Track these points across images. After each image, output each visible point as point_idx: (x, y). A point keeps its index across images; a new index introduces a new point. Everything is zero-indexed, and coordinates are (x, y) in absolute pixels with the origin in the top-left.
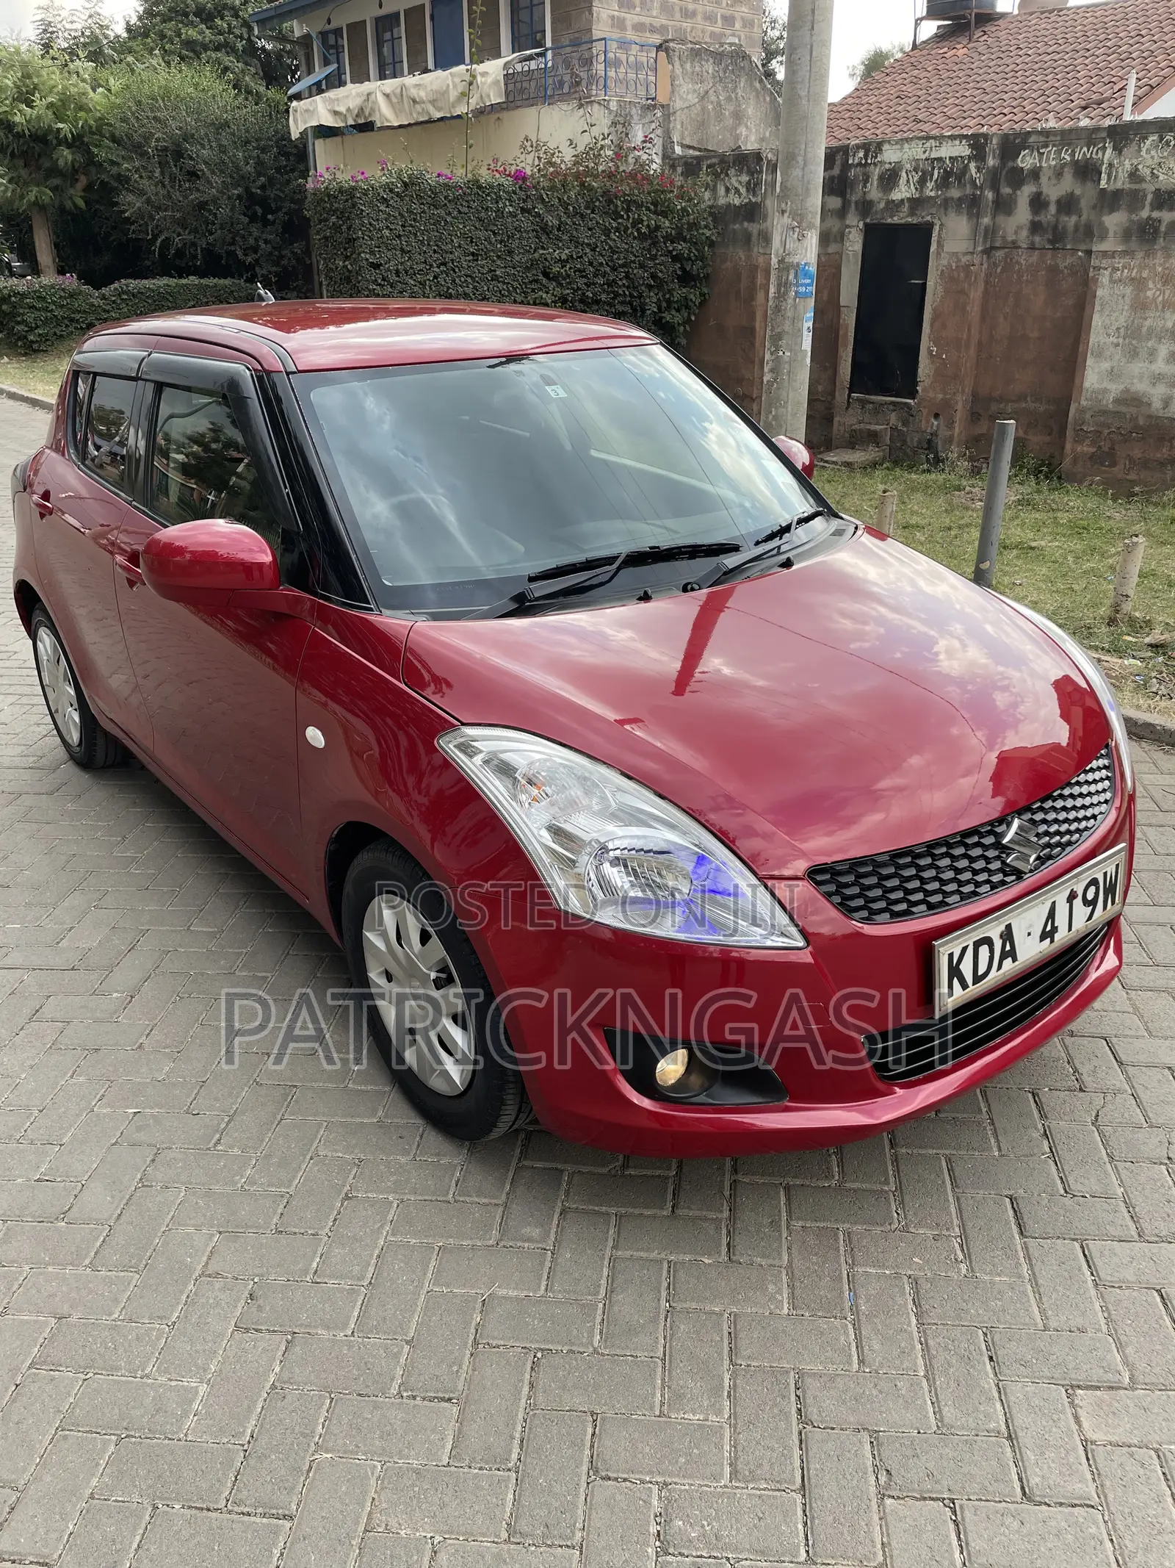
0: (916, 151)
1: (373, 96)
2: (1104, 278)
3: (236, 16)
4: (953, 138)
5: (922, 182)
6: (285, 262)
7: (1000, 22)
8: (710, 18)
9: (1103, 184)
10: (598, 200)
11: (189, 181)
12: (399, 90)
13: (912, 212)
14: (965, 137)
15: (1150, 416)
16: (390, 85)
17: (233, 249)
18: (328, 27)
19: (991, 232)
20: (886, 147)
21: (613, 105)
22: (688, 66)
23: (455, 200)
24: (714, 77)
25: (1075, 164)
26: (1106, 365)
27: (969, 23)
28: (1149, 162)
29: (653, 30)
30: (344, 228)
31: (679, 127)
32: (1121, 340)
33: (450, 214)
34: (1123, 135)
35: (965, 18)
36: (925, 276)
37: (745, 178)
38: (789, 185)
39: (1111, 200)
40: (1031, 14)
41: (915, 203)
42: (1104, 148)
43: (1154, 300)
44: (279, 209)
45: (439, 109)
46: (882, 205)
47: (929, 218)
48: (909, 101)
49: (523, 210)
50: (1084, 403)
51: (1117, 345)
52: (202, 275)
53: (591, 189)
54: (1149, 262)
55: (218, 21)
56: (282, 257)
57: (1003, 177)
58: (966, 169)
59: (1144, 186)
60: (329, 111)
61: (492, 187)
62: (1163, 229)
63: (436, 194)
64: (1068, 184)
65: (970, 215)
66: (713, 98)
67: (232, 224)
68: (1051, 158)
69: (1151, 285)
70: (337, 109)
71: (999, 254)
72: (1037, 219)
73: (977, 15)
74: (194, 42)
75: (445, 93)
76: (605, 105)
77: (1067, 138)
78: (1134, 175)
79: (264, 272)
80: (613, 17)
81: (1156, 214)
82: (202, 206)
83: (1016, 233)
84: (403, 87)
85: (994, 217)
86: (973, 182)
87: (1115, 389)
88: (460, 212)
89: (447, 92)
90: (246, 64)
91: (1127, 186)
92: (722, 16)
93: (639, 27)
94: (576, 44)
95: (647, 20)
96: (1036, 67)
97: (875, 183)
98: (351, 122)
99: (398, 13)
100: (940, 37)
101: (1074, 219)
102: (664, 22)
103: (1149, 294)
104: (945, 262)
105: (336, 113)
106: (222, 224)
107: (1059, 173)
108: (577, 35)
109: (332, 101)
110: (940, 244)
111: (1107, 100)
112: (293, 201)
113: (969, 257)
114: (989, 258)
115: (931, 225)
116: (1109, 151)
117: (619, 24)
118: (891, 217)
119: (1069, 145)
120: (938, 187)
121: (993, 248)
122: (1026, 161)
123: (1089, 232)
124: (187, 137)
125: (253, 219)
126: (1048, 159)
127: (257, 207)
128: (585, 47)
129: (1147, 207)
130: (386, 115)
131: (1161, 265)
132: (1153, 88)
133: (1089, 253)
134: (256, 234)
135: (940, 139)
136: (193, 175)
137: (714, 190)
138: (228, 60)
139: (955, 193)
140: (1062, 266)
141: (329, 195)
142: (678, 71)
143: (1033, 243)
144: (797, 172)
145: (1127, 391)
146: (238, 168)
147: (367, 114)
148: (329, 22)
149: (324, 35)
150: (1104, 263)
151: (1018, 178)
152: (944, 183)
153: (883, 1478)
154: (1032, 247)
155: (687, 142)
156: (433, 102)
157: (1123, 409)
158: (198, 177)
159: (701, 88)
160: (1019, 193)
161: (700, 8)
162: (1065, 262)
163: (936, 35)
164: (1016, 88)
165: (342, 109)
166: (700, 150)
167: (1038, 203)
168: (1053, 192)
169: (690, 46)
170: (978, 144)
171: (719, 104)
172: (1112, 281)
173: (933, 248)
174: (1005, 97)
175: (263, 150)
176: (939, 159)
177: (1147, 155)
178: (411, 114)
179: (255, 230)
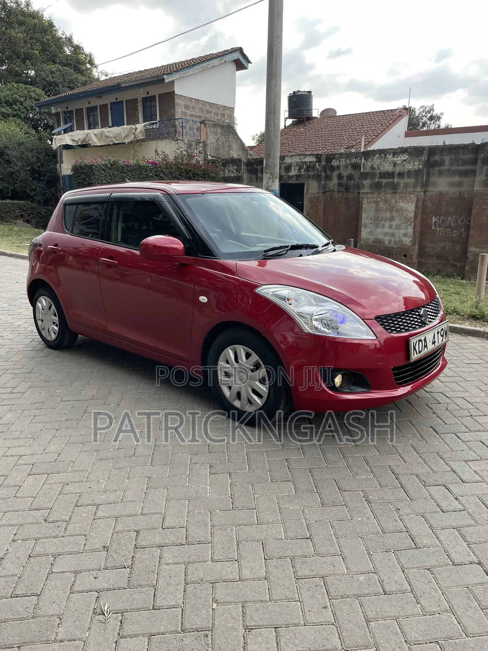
0: (297, 159)
1: (89, 135)
2: (365, 201)
3: (22, 104)
4: (309, 155)
5: (300, 170)
6: (47, 195)
7: (314, 120)
8: (216, 114)
9: (362, 170)
10: (183, 172)
11: (7, 164)
12: (100, 133)
13: (297, 179)
14: (314, 155)
15: (385, 247)
16: (96, 131)
17: (25, 189)
18: (67, 110)
19: (325, 186)
20: (286, 158)
21: (186, 141)
22: (212, 129)
23: (131, 171)
24: (221, 133)
25: (351, 164)
26: (368, 230)
27: (304, 120)
28: (377, 163)
29: (197, 117)
30: (87, 179)
31: (209, 149)
32: (372, 222)
33: (128, 175)
34: (368, 155)
35: (302, 118)
36: (303, 201)
37: (235, 167)
38: (268, 164)
39: (365, 176)
40: (324, 118)
41: (298, 177)
42: (361, 159)
43: (382, 208)
44: (45, 175)
45: (117, 140)
46: (286, 177)
47: (303, 181)
48: (286, 145)
49: (156, 175)
50: (362, 243)
51: (371, 223)
52: (12, 199)
53: (180, 169)
54: (379, 196)
55: (14, 106)
56: (46, 193)
57: (327, 168)
58: (315, 165)
59: (376, 171)
60: (71, 139)
61: (144, 167)
62: (383, 185)
63: (123, 168)
64: (350, 171)
65: (317, 181)
66: (221, 140)
67: (26, 180)
68: (343, 162)
69: (381, 203)
70: (74, 139)
71: (328, 194)
72: (340, 182)
73: (306, 117)
74: (4, 113)
75: (120, 134)
76: (183, 141)
77: (348, 155)
78: (372, 168)
79: (38, 198)
80: (182, 112)
81: (380, 180)
82: (12, 174)
83: (333, 187)
84: (102, 132)
85: (325, 182)
86: (318, 170)
87: (372, 238)
88: (132, 175)
89: (121, 134)
90: (26, 123)
91: (370, 171)
92: (221, 114)
93: (192, 116)
94: (169, 120)
95: (195, 113)
96: (329, 135)
97: (283, 170)
98: (80, 144)
99: (97, 106)
100: (293, 125)
101: (353, 182)
102: (201, 114)
103: (380, 206)
104: (310, 196)
105: (73, 140)
106: (21, 180)
107: (346, 167)
108: (169, 117)
109: (71, 135)
110: (307, 190)
111: (355, 146)
112: (51, 172)
113: (318, 195)
114: (324, 195)
115: (303, 185)
116: (363, 160)
117: (185, 114)
118: (290, 181)
119: (349, 158)
120: (305, 171)
121: (326, 192)
122: (335, 163)
123: (358, 186)
124: (6, 147)
125: (34, 178)
126: (342, 163)
127: (36, 175)
128: (172, 121)
129: (377, 178)
130: (95, 141)
131: (383, 197)
132: (369, 142)
133: (359, 193)
134: (36, 184)
135: (305, 155)
136: (9, 162)
137: (224, 171)
138: (18, 121)
139: (311, 173)
140: (350, 197)
141: (81, 168)
142: (209, 131)
143: (339, 190)
144: (271, 160)
145: (376, 238)
146: (28, 159)
147: (87, 141)
148: (67, 108)
149: (65, 113)
150: (364, 196)
151: (332, 169)
152: (307, 169)
153: (423, 483)
154: (339, 191)
155: (213, 155)
156: (115, 137)
157: (375, 245)
158: (11, 163)
159: (217, 137)
160: (333, 173)
161: (213, 111)
162: (351, 196)
163: (292, 124)
164: (323, 142)
165: (76, 139)
166: (217, 158)
167: (340, 177)
168: (345, 173)
169: (212, 122)
170: (318, 157)
171: (223, 142)
172: (368, 202)
173: (305, 191)
174: (319, 144)
175: (39, 153)
176: (305, 162)
177: (376, 161)
178: (105, 141)
179: (35, 183)
